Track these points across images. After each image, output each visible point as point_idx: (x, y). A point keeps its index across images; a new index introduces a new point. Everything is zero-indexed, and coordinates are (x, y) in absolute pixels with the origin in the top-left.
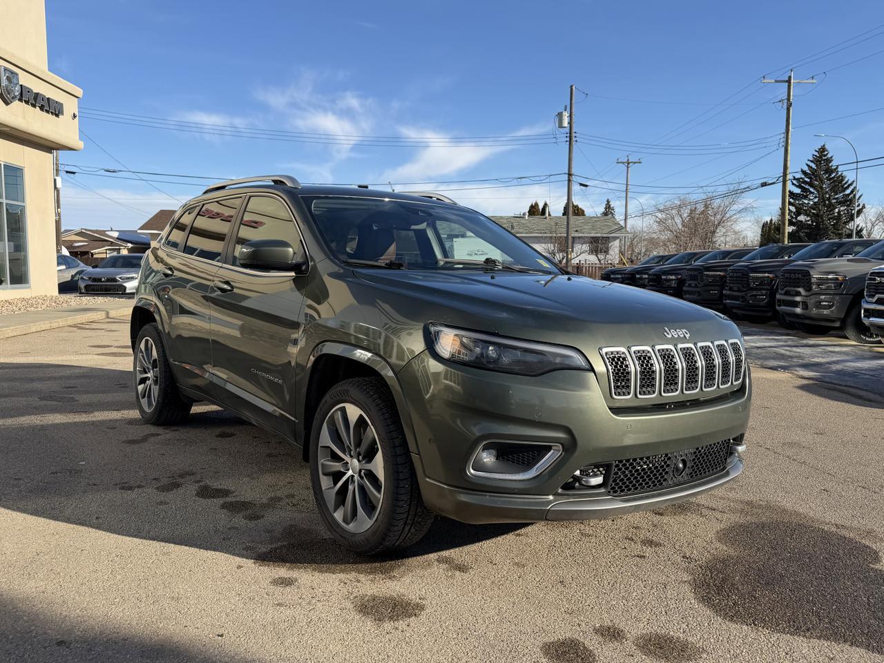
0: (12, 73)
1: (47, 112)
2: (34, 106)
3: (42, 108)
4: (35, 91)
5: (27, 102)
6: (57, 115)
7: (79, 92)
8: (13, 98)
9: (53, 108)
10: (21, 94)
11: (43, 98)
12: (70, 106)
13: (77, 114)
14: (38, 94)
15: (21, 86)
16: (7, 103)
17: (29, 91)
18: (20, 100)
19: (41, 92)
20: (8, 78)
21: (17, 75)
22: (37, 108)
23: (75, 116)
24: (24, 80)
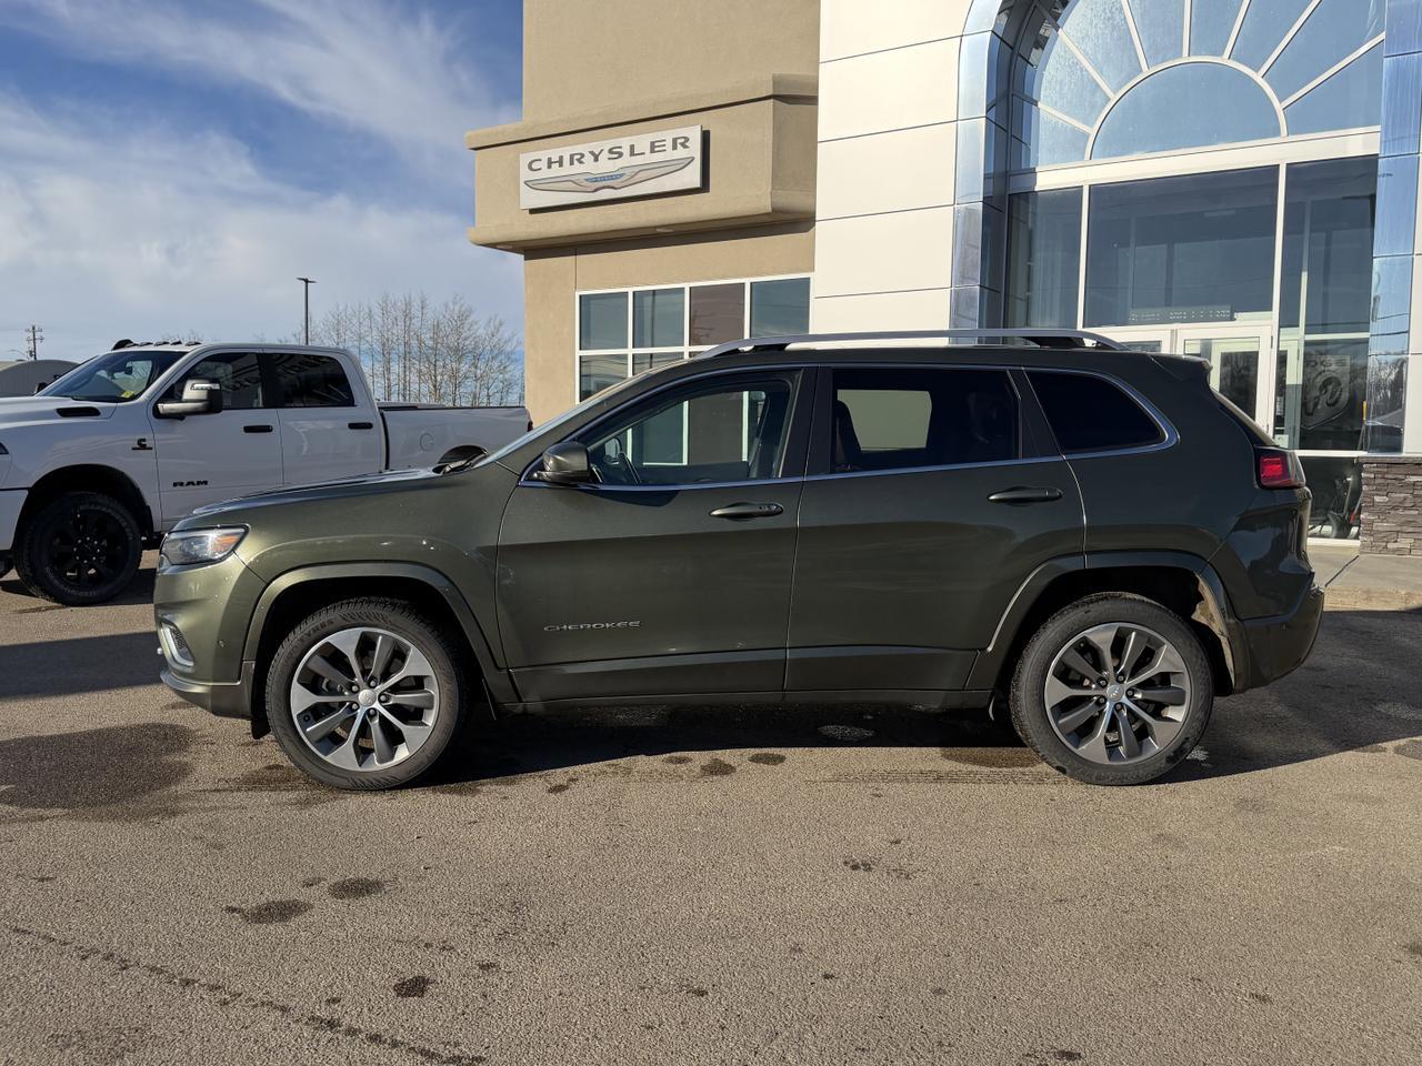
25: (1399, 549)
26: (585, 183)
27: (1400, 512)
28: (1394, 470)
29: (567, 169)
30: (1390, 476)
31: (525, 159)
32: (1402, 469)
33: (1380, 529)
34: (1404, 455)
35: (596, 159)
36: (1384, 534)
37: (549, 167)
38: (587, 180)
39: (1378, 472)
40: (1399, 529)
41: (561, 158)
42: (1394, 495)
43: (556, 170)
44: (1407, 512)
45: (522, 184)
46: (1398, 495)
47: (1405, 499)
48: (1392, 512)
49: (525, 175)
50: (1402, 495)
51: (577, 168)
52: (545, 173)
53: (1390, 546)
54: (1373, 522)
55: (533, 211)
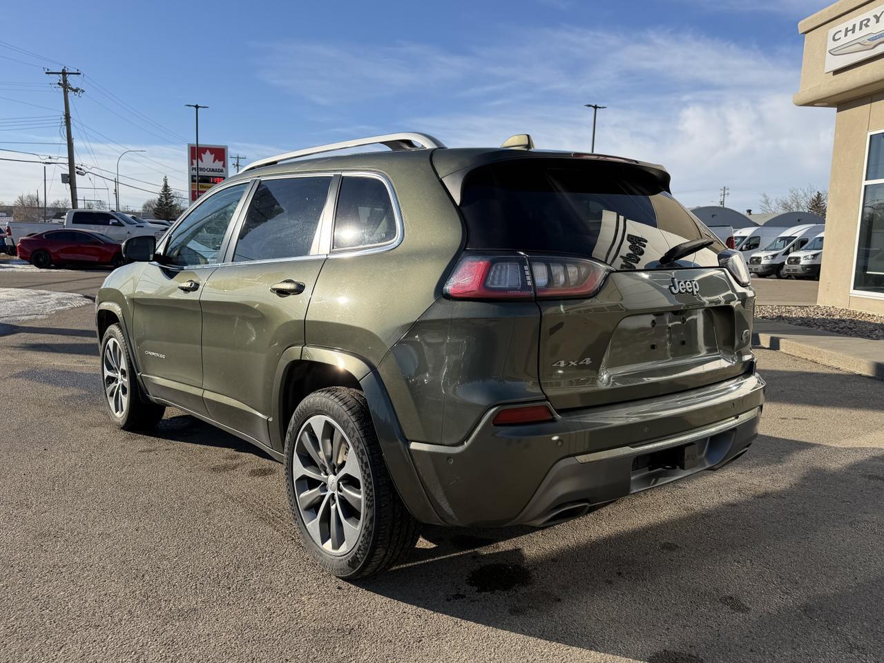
26: (868, 43)
29: (858, 34)
31: (832, 32)
35: (878, 21)
37: (846, 35)
38: (869, 40)
41: (854, 26)
43: (851, 37)
45: (827, 52)
49: (831, 45)
51: (865, 31)
52: (844, 40)
55: (836, 72)
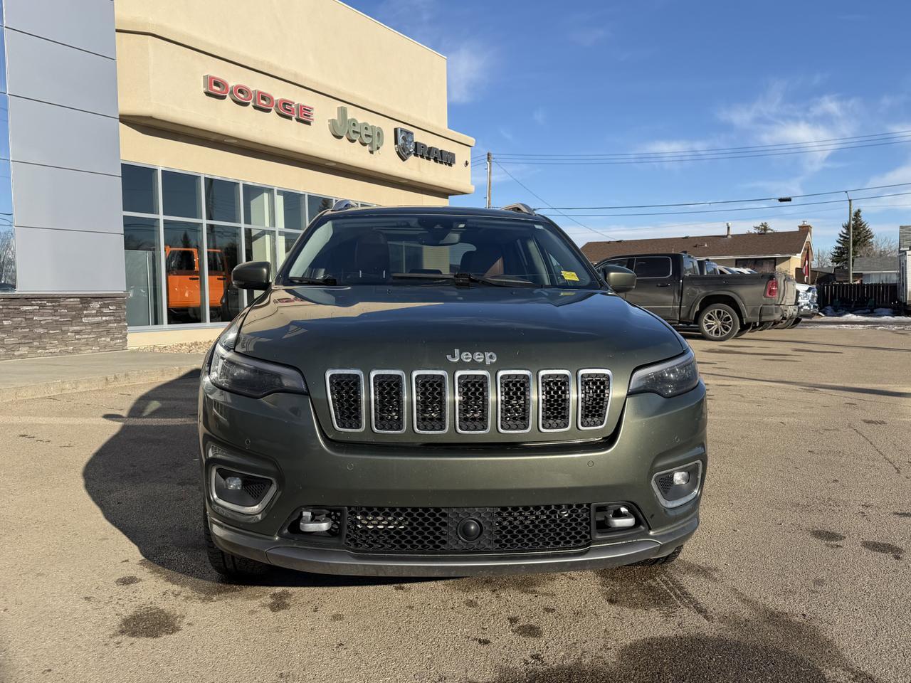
0: (408, 132)
1: (441, 162)
2: (428, 159)
3: (436, 160)
4: (428, 146)
5: (422, 156)
6: (450, 165)
7: (471, 140)
8: (408, 154)
9: (446, 159)
10: (416, 149)
11: (436, 151)
12: (462, 155)
13: (469, 161)
14: (431, 148)
15: (416, 143)
16: (404, 160)
17: (424, 146)
18: (416, 155)
19: (434, 146)
20: (404, 138)
21: (412, 134)
22: (432, 160)
23: (467, 164)
24: (419, 137)
25: (21, 355)
27: (19, 330)
28: (13, 303)
30: (12, 307)
32: (18, 302)
33: (9, 343)
34: (16, 292)
36: (11, 346)
39: (5, 305)
40: (20, 341)
42: (14, 319)
44: (23, 330)
46: (16, 319)
47: (22, 321)
48: (14, 331)
50: (20, 319)
53: (16, 353)
54: (4, 338)
